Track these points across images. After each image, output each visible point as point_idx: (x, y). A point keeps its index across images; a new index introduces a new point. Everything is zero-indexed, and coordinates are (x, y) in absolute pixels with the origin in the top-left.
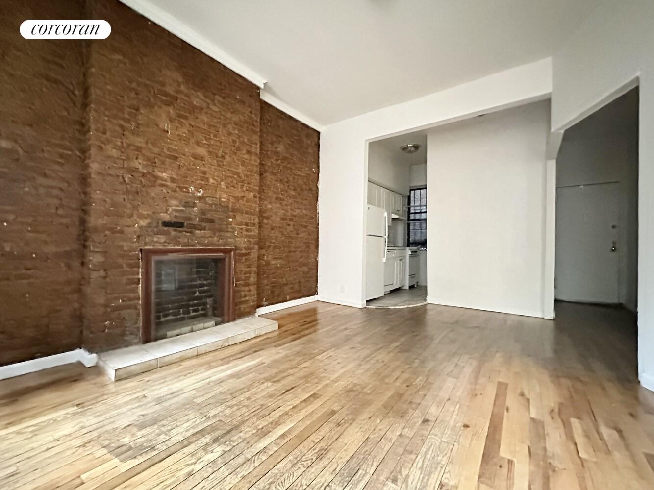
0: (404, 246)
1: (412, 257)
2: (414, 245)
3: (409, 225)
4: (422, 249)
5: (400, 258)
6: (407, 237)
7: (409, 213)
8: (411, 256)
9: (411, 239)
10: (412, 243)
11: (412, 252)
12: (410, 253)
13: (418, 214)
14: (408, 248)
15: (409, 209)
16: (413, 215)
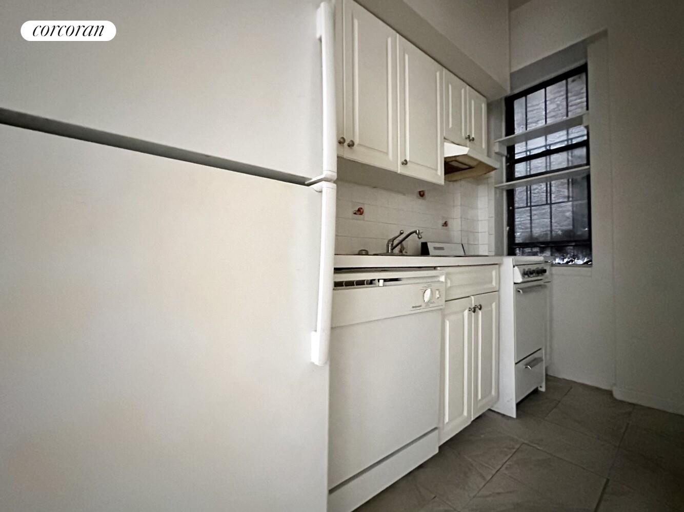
0: (499, 253)
1: (525, 290)
2: (528, 250)
3: (511, 194)
4: (558, 261)
5: (473, 302)
6: (506, 229)
7: (511, 161)
8: (520, 290)
9: (517, 234)
10: (523, 245)
11: (525, 274)
12: (519, 279)
13: (542, 160)
14: (509, 261)
15: (511, 150)
16: (524, 164)
